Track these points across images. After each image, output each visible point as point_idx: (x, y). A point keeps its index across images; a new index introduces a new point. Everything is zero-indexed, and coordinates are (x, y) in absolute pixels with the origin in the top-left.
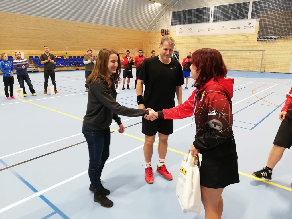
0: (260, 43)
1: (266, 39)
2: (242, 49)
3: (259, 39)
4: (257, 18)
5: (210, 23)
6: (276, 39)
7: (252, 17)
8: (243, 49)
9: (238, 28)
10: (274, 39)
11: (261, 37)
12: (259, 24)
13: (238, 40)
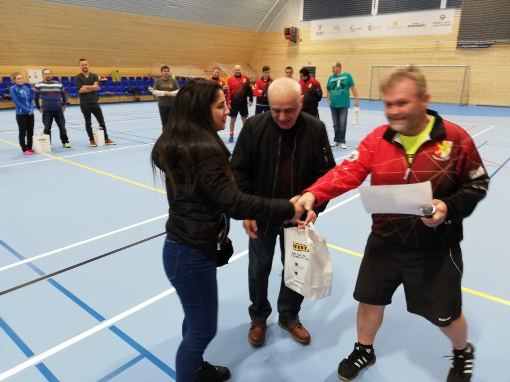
0: (461, 52)
1: (471, 46)
2: (429, 63)
3: (459, 46)
4: (457, 7)
5: (372, 15)
6: (490, 45)
7: (448, 6)
9: (423, 25)
10: (487, 45)
11: (462, 42)
12: (461, 19)
13: (422, 47)
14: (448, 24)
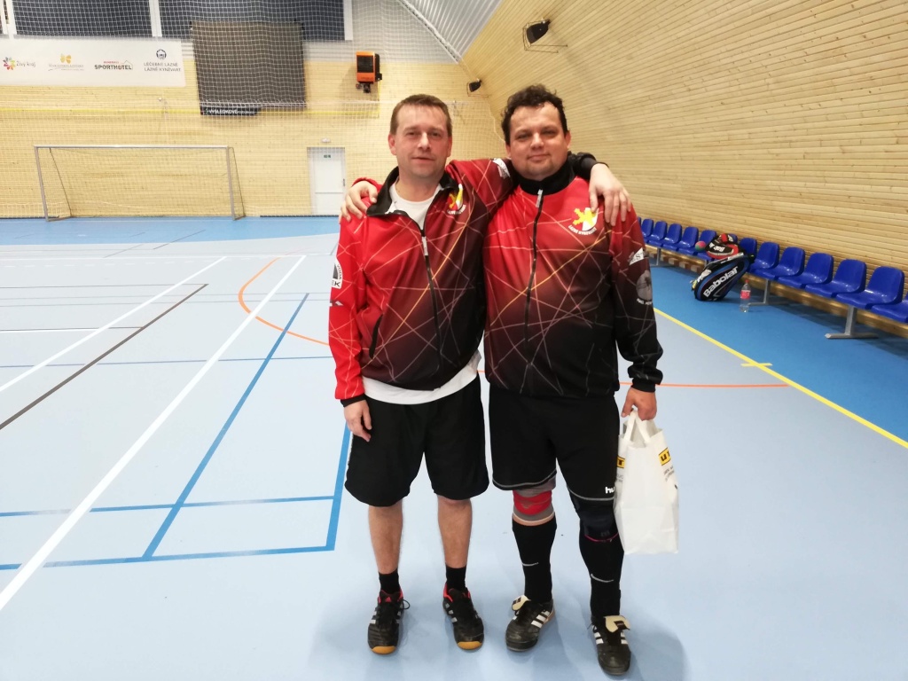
0: (210, 122)
1: (229, 112)
2: (156, 142)
3: (204, 111)
4: (184, 37)
5: (7, 37)
6: (256, 110)
7: (167, 33)
8: (161, 142)
9: (126, 67)
10: (252, 110)
11: (208, 103)
12: (196, 61)
13: (134, 110)
14: (173, 67)
